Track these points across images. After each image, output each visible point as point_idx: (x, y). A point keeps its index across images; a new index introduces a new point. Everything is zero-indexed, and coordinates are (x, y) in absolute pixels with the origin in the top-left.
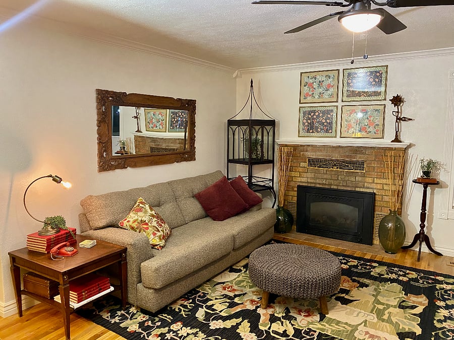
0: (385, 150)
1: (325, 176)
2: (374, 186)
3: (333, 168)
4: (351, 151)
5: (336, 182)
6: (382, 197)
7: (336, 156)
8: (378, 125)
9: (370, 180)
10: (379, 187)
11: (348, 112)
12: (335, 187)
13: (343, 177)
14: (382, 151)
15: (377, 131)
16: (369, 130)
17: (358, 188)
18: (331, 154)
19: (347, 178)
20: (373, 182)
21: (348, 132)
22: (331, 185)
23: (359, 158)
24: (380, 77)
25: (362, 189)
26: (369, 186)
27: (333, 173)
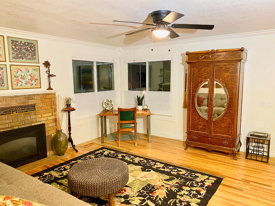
0: (46, 95)
1: (7, 121)
2: (42, 119)
3: (13, 113)
4: (25, 98)
5: (16, 124)
6: (48, 125)
7: (14, 104)
8: (37, 79)
9: (40, 116)
10: (45, 119)
11: (16, 70)
12: (17, 128)
13: (21, 118)
14: (44, 96)
15: (37, 83)
16: (32, 83)
17: (33, 123)
18: (10, 103)
19: (24, 119)
20: (42, 117)
21: (17, 85)
22: (13, 127)
23: (31, 102)
24: (34, 47)
25: (35, 123)
26: (40, 120)
27: (14, 117)
